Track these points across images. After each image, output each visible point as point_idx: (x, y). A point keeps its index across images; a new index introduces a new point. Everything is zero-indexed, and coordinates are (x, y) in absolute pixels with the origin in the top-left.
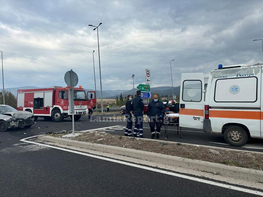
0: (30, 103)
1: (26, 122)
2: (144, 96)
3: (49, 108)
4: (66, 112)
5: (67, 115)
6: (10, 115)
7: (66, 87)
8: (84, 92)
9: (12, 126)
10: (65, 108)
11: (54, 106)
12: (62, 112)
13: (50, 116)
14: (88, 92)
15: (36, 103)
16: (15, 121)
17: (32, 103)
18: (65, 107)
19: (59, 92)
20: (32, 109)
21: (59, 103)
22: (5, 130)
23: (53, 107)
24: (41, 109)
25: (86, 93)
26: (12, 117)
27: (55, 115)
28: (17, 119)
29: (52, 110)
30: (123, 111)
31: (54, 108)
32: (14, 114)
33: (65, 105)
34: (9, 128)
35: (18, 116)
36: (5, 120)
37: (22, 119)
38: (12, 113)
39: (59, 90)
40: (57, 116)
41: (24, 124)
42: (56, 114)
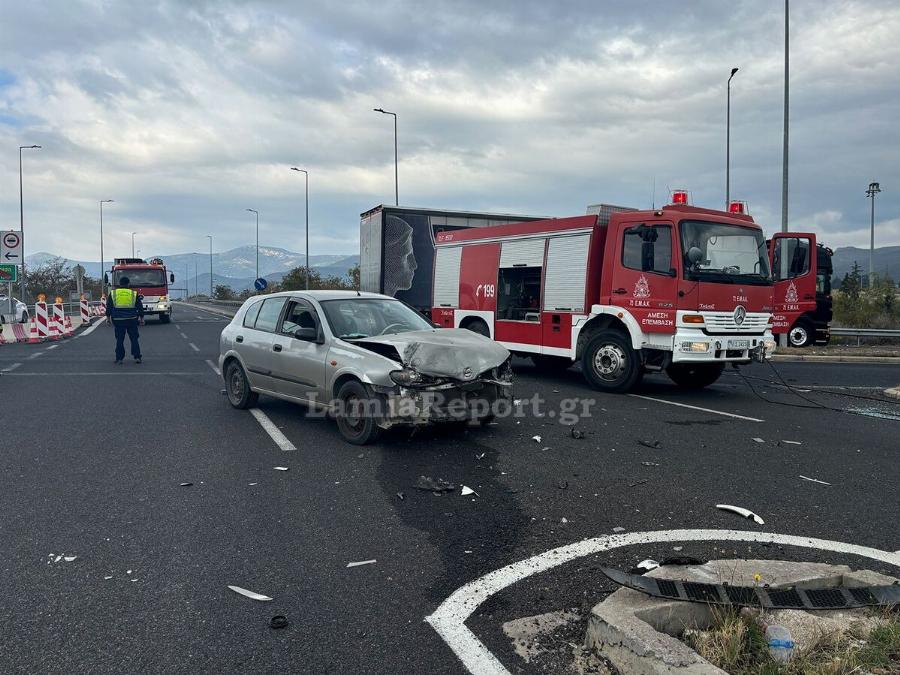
0: (482, 292)
1: (469, 395)
3: (568, 317)
4: (658, 342)
5: (665, 363)
6: (389, 352)
7: (666, 208)
8: (752, 237)
10: (656, 322)
11: (597, 309)
12: (637, 345)
13: (573, 358)
15: (508, 289)
16: (415, 389)
17: (490, 290)
18: (656, 318)
19: (628, 232)
20: (489, 317)
21: (621, 292)
22: (366, 432)
23: (588, 311)
24: (530, 318)
26: (400, 368)
27: (598, 357)
28: (428, 379)
29: (582, 331)
31: (592, 316)
32: (412, 348)
33: (654, 307)
34: (386, 426)
35: (429, 363)
36: (366, 379)
37: (451, 379)
38: (400, 343)
39: (623, 227)
40: (606, 360)
42: (602, 351)
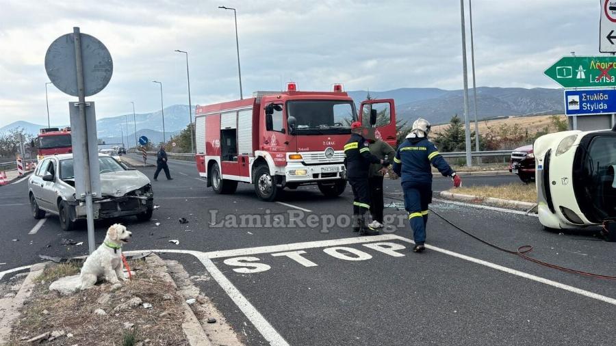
1: (121, 204)
2: (586, 106)
3: (247, 159)
4: (281, 171)
5: (284, 183)
8: (348, 106)
9: (79, 216)
10: (280, 160)
12: (272, 173)
13: (251, 183)
14: (363, 105)
18: (279, 157)
20: (219, 160)
21: (267, 143)
22: (68, 225)
23: (254, 155)
24: (235, 160)
25: (358, 107)
27: (260, 182)
29: (253, 167)
30: (517, 167)
31: (256, 158)
33: (278, 151)
37: (110, 197)
39: (266, 105)
40: (263, 183)
41: (117, 210)
42: (261, 178)
